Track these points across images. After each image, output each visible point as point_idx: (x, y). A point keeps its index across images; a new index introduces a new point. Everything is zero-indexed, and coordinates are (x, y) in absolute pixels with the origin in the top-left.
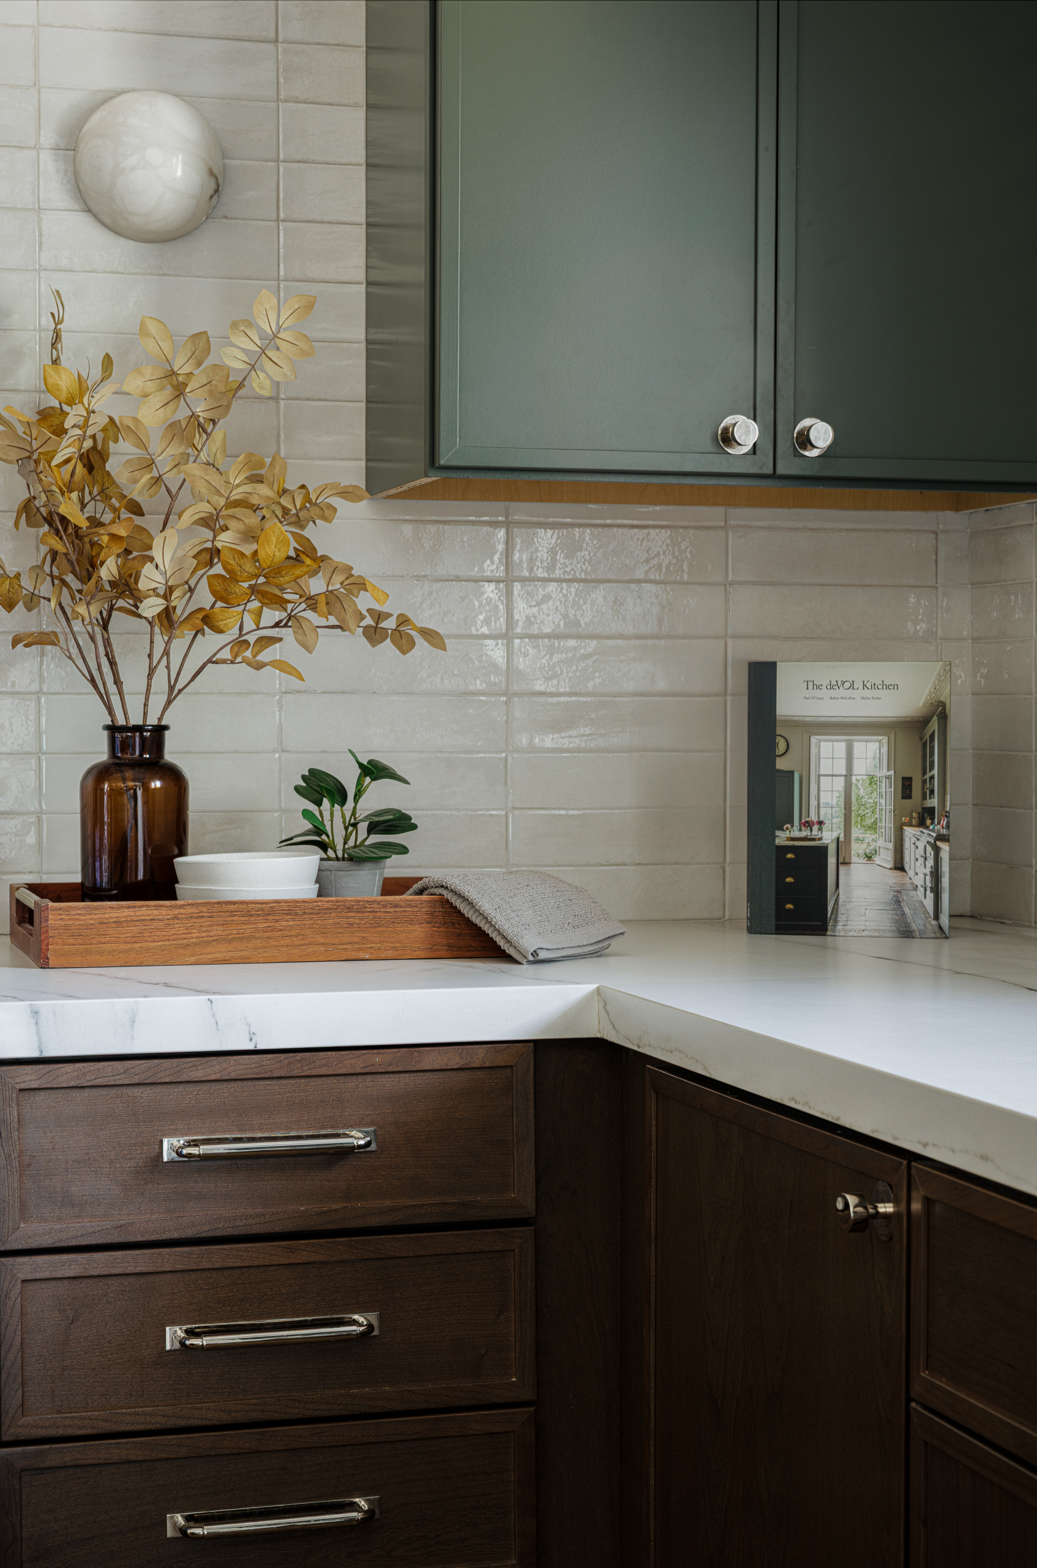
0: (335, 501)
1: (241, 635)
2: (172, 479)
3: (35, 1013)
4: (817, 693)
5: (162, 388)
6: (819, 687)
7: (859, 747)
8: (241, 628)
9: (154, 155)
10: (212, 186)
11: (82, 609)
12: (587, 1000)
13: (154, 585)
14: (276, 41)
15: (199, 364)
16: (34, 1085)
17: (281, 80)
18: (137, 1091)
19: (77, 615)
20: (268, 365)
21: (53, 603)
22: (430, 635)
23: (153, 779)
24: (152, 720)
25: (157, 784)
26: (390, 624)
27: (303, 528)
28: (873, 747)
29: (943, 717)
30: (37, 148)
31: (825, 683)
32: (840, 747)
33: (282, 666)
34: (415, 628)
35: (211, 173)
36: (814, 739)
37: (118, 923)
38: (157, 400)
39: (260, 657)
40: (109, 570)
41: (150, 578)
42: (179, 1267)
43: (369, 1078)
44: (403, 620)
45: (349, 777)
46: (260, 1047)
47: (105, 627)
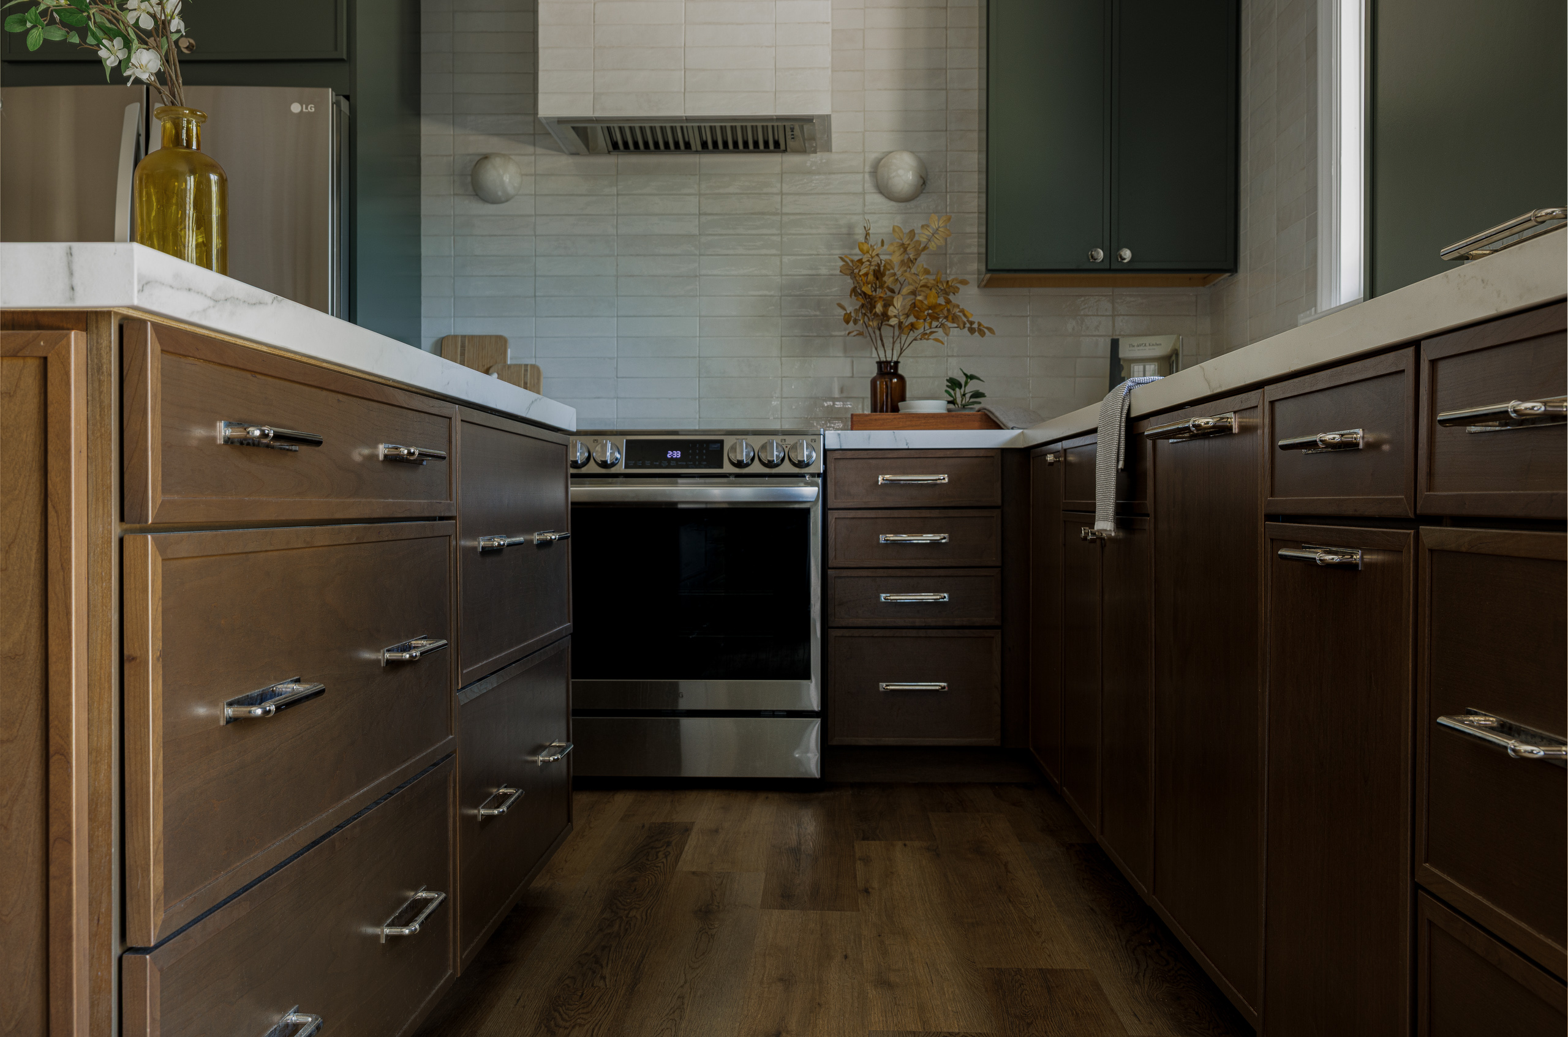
0: (959, 285)
1: (924, 331)
2: (901, 279)
3: (839, 434)
4: (1133, 348)
5: (900, 249)
6: (1134, 346)
7: (1147, 367)
8: (924, 328)
9: (901, 172)
10: (922, 182)
11: (871, 323)
12: (1019, 435)
13: (894, 314)
14: (946, 130)
15: (912, 240)
16: (839, 457)
17: (948, 144)
18: (871, 461)
19: (870, 325)
20: (935, 240)
21: (862, 321)
22: (989, 329)
23: (894, 378)
24: (895, 359)
25: (895, 380)
26: (975, 326)
27: (948, 295)
28: (1152, 367)
29: (1177, 355)
30: (864, 172)
31: (1136, 344)
32: (1141, 367)
33: (936, 340)
34: (984, 327)
35: (921, 177)
36: (1132, 365)
37: (876, 420)
38: (897, 254)
39: (930, 337)
40: (879, 308)
41: (892, 311)
42: (884, 516)
43: (946, 459)
44: (980, 324)
45: (963, 380)
46: (910, 447)
47: (880, 329)
